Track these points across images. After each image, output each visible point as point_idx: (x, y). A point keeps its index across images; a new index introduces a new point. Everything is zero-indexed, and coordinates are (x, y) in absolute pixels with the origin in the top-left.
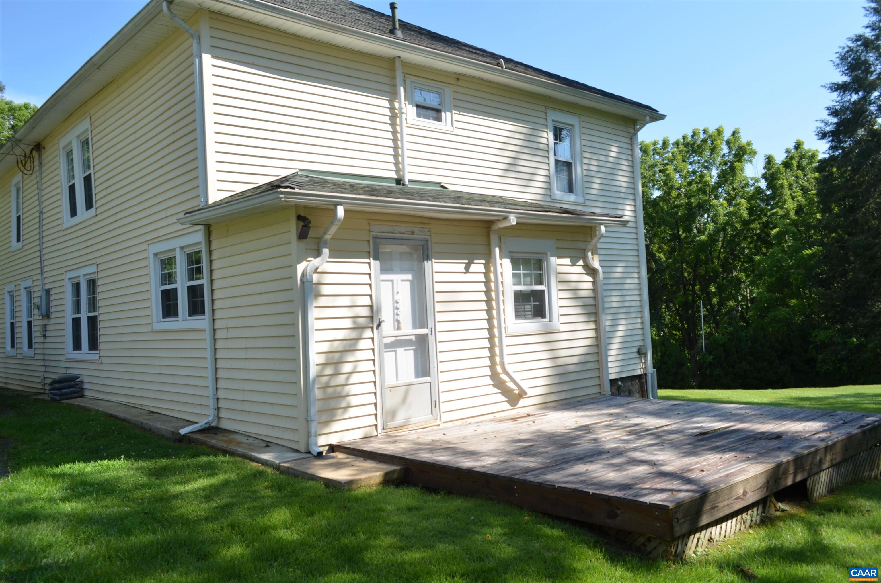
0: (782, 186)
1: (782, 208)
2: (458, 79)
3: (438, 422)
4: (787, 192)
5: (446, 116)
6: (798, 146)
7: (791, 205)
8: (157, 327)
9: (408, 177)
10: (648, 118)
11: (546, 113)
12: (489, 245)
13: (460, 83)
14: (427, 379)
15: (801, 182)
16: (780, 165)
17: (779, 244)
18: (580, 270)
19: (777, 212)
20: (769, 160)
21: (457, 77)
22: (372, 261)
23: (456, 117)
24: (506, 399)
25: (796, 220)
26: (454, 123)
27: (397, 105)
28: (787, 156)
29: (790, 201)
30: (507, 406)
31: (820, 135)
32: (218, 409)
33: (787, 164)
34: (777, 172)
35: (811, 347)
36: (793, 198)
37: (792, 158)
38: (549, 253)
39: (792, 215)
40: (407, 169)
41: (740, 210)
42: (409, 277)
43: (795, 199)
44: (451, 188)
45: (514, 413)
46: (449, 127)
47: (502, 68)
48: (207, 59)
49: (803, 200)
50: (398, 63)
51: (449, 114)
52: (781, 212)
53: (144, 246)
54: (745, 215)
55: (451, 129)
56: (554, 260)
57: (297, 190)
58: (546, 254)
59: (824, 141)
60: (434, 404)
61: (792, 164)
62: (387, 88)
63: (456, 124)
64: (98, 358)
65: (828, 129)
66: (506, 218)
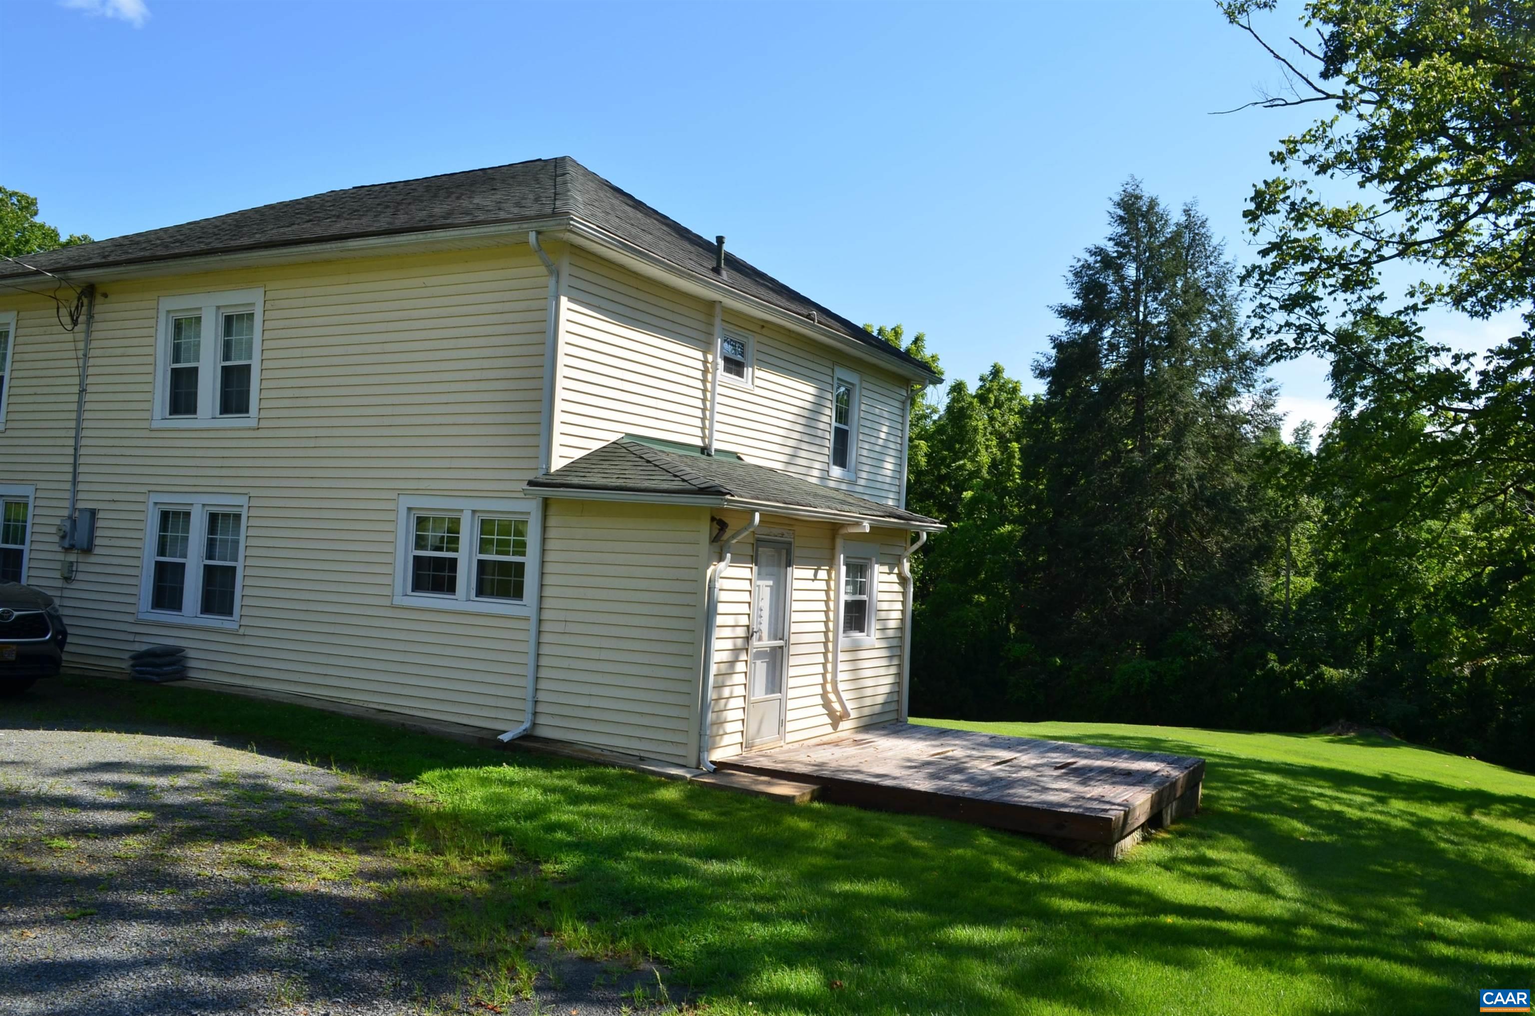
0: (975, 430)
1: (972, 460)
2: (763, 327)
3: (782, 743)
4: (980, 438)
5: (748, 371)
6: (996, 372)
7: (984, 458)
8: (399, 600)
9: (716, 445)
10: (928, 381)
11: (833, 370)
12: (833, 548)
13: (764, 331)
14: (778, 695)
15: (997, 426)
16: (974, 397)
17: (970, 514)
18: (894, 578)
19: (964, 464)
20: (958, 388)
21: (763, 324)
22: (753, 566)
23: (758, 373)
24: (830, 722)
25: (988, 480)
26: (756, 380)
27: (710, 358)
28: (981, 386)
29: (983, 451)
30: (829, 729)
31: (1038, 372)
32: (535, 714)
33: (982, 398)
34: (968, 408)
35: (1001, 664)
36: (987, 447)
37: (989, 390)
38: (874, 559)
39: (984, 472)
40: (716, 435)
41: (916, 455)
42: (771, 583)
43: (989, 450)
44: (748, 460)
45: (834, 737)
46: (749, 386)
47: (814, 320)
48: (564, 300)
49: (999, 453)
50: (718, 310)
51: (750, 369)
52: (969, 466)
53: (393, 495)
54: (923, 464)
55: (751, 387)
56: (877, 568)
57: (736, 498)
58: (870, 559)
59: (1042, 381)
60: (782, 723)
61: (989, 399)
62: (703, 337)
63: (757, 382)
64: (237, 627)
65: (1047, 365)
66: (858, 524)
